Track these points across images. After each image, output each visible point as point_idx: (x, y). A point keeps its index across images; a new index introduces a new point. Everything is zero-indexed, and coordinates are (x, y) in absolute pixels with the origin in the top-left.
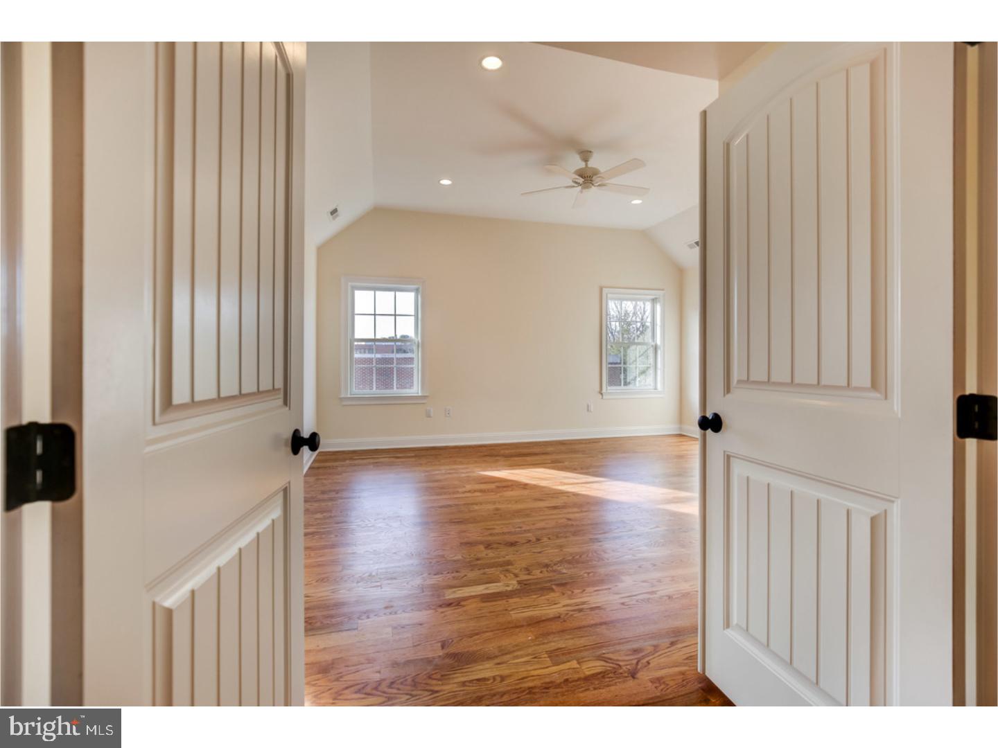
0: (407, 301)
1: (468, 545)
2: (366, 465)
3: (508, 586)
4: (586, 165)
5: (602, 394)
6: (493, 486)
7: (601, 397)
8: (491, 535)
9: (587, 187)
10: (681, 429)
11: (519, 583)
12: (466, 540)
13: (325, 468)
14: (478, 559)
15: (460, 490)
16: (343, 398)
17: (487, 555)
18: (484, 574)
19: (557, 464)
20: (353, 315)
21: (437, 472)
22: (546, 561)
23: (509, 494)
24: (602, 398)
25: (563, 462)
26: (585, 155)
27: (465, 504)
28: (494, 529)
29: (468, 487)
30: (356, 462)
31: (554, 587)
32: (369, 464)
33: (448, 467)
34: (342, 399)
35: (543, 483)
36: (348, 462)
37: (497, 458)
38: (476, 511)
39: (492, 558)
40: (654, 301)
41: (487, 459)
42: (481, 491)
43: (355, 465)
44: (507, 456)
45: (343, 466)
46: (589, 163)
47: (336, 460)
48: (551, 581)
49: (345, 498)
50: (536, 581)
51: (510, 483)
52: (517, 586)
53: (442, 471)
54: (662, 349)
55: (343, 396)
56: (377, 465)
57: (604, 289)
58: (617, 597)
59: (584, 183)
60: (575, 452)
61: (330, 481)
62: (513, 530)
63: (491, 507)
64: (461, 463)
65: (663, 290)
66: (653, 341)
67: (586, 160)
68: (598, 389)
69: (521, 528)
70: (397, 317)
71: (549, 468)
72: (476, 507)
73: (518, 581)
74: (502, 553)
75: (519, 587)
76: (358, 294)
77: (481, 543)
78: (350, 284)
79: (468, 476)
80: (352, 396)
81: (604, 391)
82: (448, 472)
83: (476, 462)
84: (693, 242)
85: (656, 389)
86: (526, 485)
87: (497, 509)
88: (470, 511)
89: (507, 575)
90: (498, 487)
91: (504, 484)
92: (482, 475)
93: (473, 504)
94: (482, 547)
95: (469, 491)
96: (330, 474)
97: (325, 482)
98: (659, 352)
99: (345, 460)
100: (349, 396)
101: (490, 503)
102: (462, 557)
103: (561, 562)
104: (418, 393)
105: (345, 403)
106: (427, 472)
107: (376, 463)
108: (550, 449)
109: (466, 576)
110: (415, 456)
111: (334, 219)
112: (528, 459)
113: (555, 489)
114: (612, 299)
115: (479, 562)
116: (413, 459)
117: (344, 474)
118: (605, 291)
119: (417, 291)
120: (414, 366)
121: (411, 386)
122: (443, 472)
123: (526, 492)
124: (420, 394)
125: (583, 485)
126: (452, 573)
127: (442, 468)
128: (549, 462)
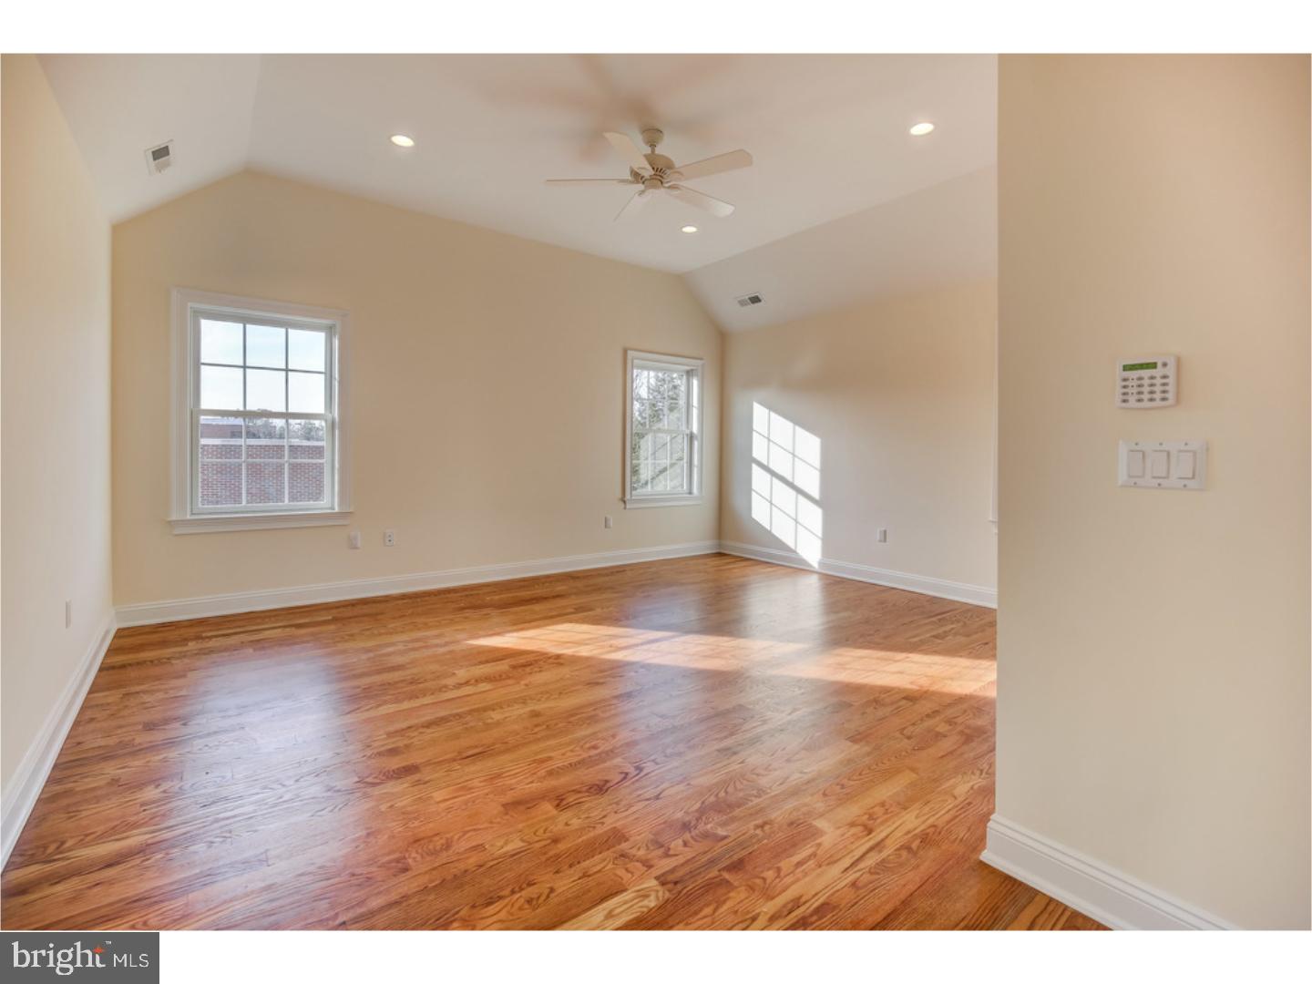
0: (310, 347)
1: (522, 808)
2: (235, 648)
3: (646, 896)
4: (653, 151)
5: (624, 502)
6: (503, 666)
7: (623, 506)
8: (550, 773)
9: (654, 187)
10: (720, 546)
11: (662, 880)
12: (509, 797)
13: (140, 664)
14: (555, 841)
15: (450, 681)
16: (174, 521)
17: (567, 824)
18: (585, 875)
19: (582, 613)
20: (197, 364)
21: (391, 649)
22: (679, 815)
23: (541, 678)
24: (625, 508)
25: (591, 610)
26: (652, 135)
27: (470, 712)
28: (550, 758)
29: (462, 674)
30: (211, 644)
31: (726, 875)
32: (243, 645)
33: (405, 637)
34: (171, 524)
35: (584, 651)
36: (192, 645)
37: (485, 611)
38: (498, 724)
39: (582, 830)
40: (689, 373)
41: (468, 613)
42: (488, 679)
43: (211, 651)
44: (504, 606)
45: (183, 656)
46: (656, 149)
47: (164, 644)
48: (712, 862)
49: (209, 735)
50: (687, 869)
51: (530, 658)
52: (663, 894)
53: (399, 645)
54: (699, 438)
55: (174, 517)
56: (259, 645)
57: (629, 352)
58: (835, 870)
59: (652, 178)
60: (599, 589)
61: (160, 695)
62: (585, 755)
63: (519, 710)
64: (427, 626)
65: (701, 359)
66: (688, 428)
67: (653, 146)
68: (619, 495)
69: (595, 747)
70: (290, 373)
71: (577, 621)
72: (496, 716)
73: (657, 878)
74: (595, 814)
75: (667, 895)
76: (207, 325)
77: (543, 797)
78: (189, 304)
79: (451, 652)
80: (196, 517)
81: (628, 497)
82: (411, 646)
83: (452, 622)
84: (747, 297)
85: (690, 493)
86: (558, 657)
87: (535, 714)
88: (488, 727)
89: (630, 866)
90: (514, 667)
91: (522, 660)
92: (472, 645)
93: (485, 709)
94: (547, 807)
95: (467, 683)
96: (158, 678)
97: (146, 698)
98: (696, 444)
99: (185, 641)
100: (188, 517)
101: (515, 701)
102: (522, 840)
103: (702, 812)
104: (333, 508)
105: (177, 531)
106: (368, 650)
107: (258, 641)
108: (560, 588)
109: (552, 890)
110: (335, 620)
111: (159, 169)
112: (537, 607)
113: (609, 661)
114: (638, 368)
115: (561, 847)
116: (332, 627)
117: (190, 675)
118: (630, 353)
119: (330, 331)
120: (325, 460)
121: (317, 495)
122: (401, 647)
123: (565, 671)
124: (337, 510)
125: (645, 647)
126: (521, 889)
127: (395, 638)
128: (572, 610)
